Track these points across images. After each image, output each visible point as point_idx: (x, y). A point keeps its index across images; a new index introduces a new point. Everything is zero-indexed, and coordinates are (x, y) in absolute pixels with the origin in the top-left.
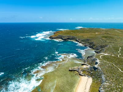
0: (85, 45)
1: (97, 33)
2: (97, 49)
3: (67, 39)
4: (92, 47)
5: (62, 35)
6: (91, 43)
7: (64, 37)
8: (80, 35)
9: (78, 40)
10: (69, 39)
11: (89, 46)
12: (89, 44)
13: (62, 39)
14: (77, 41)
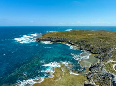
0: (80, 48)
1: (89, 34)
2: (98, 54)
3: (57, 41)
4: (90, 51)
5: (52, 36)
6: (87, 46)
7: (53, 38)
8: (72, 36)
9: (71, 42)
10: (59, 41)
11: (86, 50)
12: (84, 46)
13: (51, 41)
14: (69, 43)
